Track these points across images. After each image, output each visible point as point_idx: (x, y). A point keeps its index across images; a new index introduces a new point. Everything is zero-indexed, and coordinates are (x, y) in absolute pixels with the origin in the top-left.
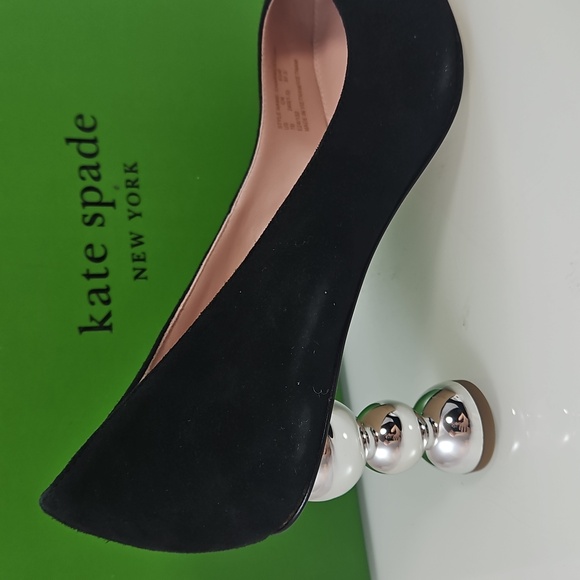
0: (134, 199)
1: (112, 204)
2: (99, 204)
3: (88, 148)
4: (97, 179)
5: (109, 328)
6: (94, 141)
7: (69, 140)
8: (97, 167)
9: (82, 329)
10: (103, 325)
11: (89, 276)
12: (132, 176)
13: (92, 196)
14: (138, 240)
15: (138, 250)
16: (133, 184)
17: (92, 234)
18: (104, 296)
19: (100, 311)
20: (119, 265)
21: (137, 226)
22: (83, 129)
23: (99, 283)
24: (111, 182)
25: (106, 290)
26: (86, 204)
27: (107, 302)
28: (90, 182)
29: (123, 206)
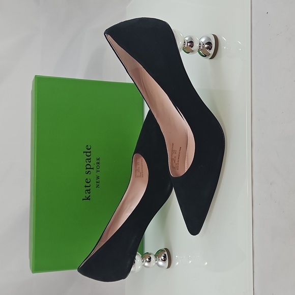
0: (98, 167)
1: (93, 169)
2: (90, 168)
3: (89, 154)
4: (90, 162)
5: (89, 199)
6: (90, 152)
7: (84, 152)
8: (90, 159)
9: (83, 199)
10: (88, 199)
11: (86, 187)
12: (98, 161)
13: (88, 167)
14: (98, 178)
15: (98, 180)
16: (98, 163)
17: (88, 176)
18: (89, 192)
19: (88, 195)
20: (93, 184)
21: (98, 174)
22: (88, 149)
23: (88, 188)
24: (93, 163)
25: (89, 190)
26: (87, 168)
27: (89, 193)
28: (88, 163)
29: (95, 169)
